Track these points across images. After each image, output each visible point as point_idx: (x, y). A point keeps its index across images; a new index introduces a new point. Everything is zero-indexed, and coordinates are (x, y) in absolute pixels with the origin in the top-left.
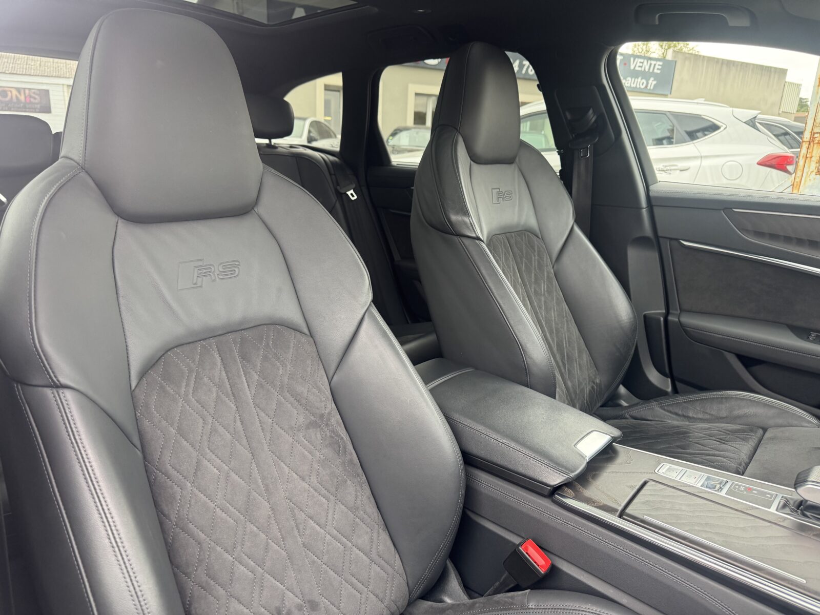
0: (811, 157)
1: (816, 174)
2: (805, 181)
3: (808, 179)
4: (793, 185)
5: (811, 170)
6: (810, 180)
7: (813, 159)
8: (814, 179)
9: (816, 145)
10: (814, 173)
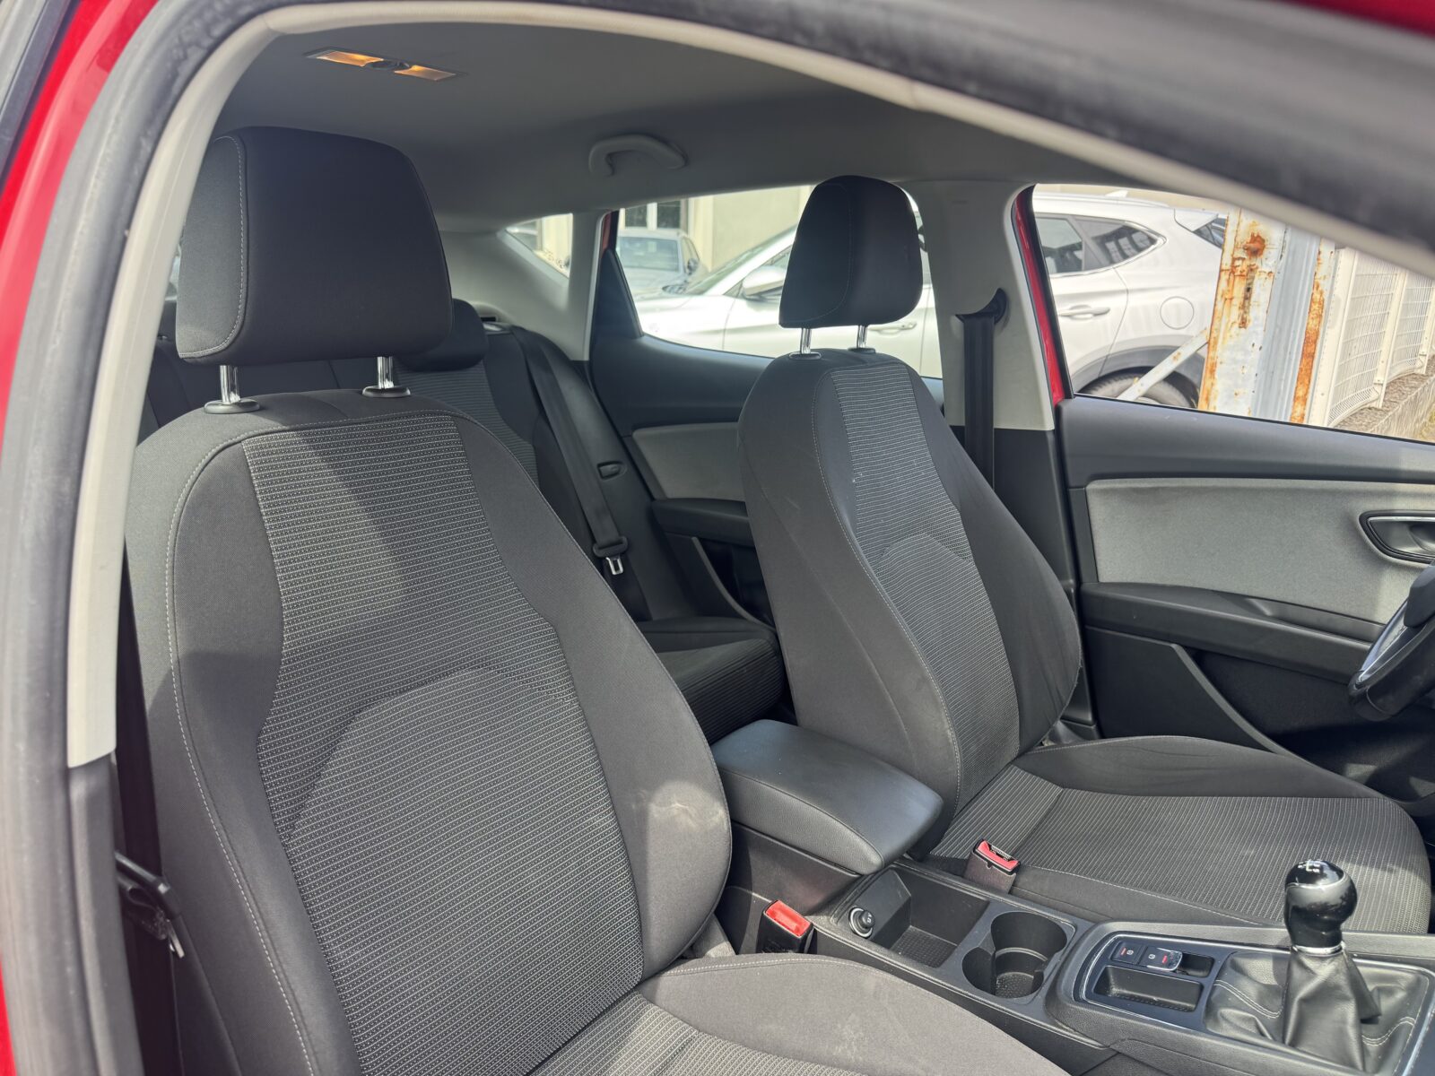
0: (1231, 299)
1: (1240, 327)
2: (1224, 338)
3: (1228, 334)
4: (1208, 343)
5: (1232, 321)
6: (1231, 336)
7: (1235, 301)
8: (1238, 335)
9: (1237, 279)
10: (1236, 326)
